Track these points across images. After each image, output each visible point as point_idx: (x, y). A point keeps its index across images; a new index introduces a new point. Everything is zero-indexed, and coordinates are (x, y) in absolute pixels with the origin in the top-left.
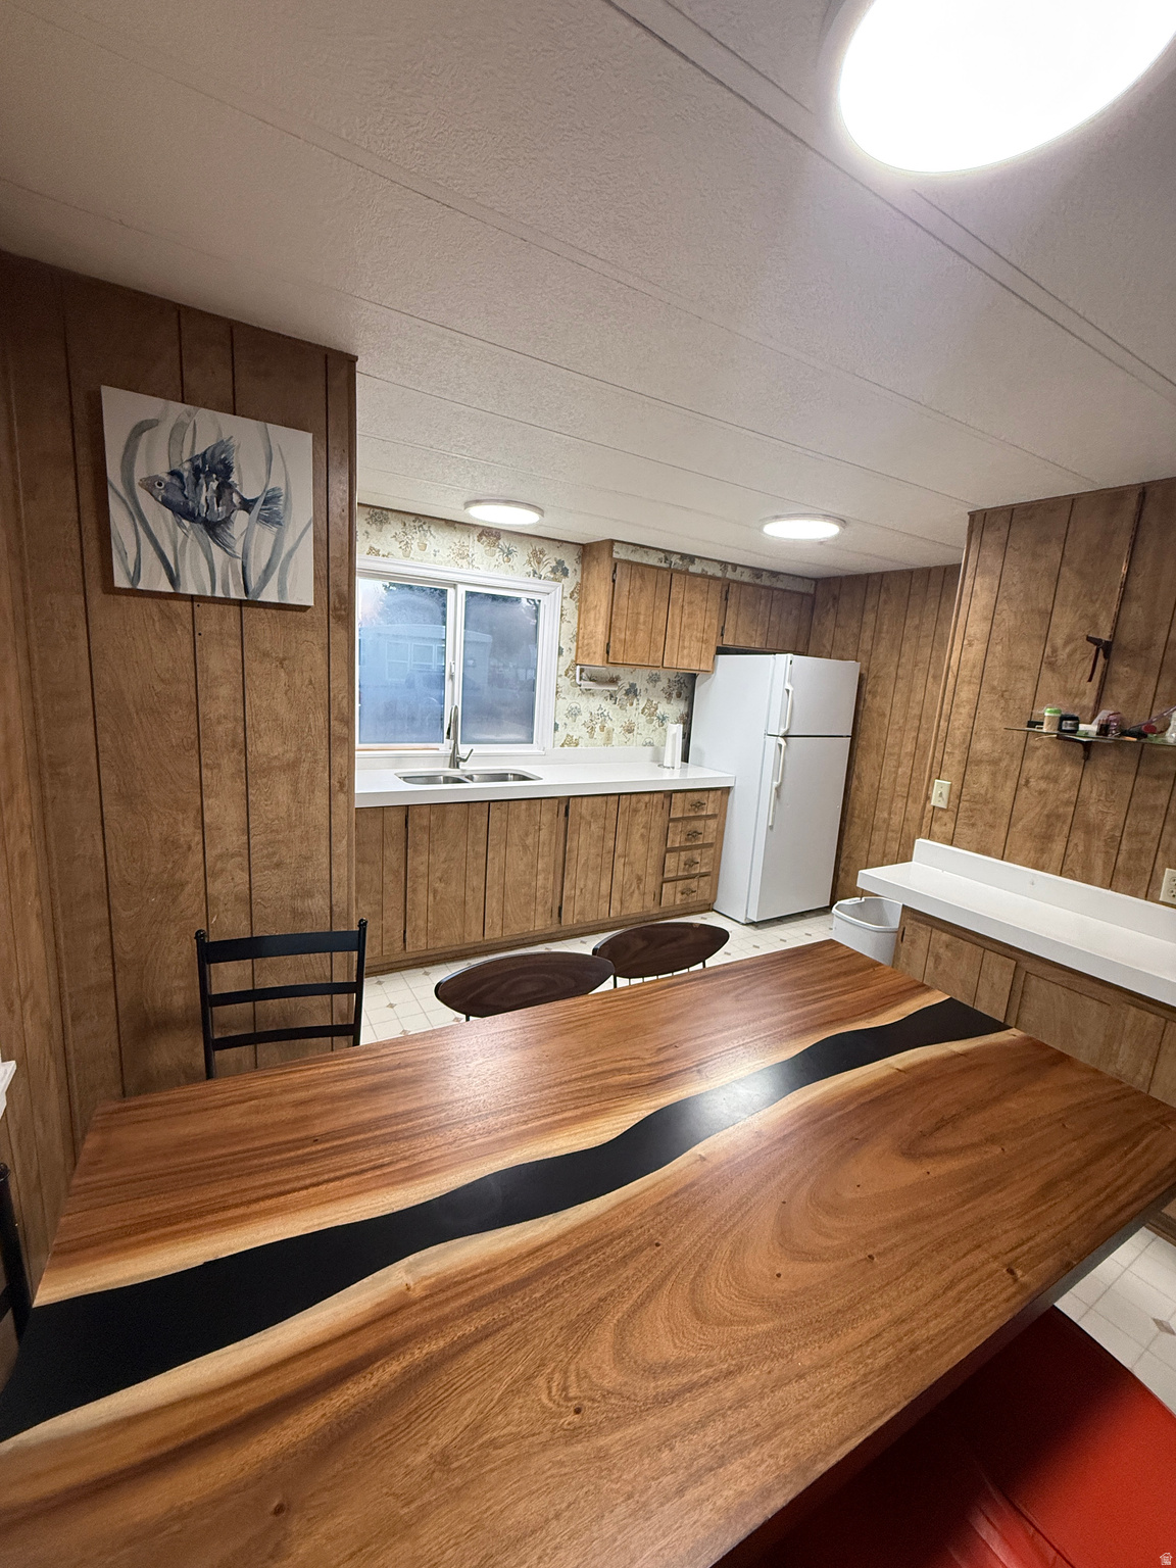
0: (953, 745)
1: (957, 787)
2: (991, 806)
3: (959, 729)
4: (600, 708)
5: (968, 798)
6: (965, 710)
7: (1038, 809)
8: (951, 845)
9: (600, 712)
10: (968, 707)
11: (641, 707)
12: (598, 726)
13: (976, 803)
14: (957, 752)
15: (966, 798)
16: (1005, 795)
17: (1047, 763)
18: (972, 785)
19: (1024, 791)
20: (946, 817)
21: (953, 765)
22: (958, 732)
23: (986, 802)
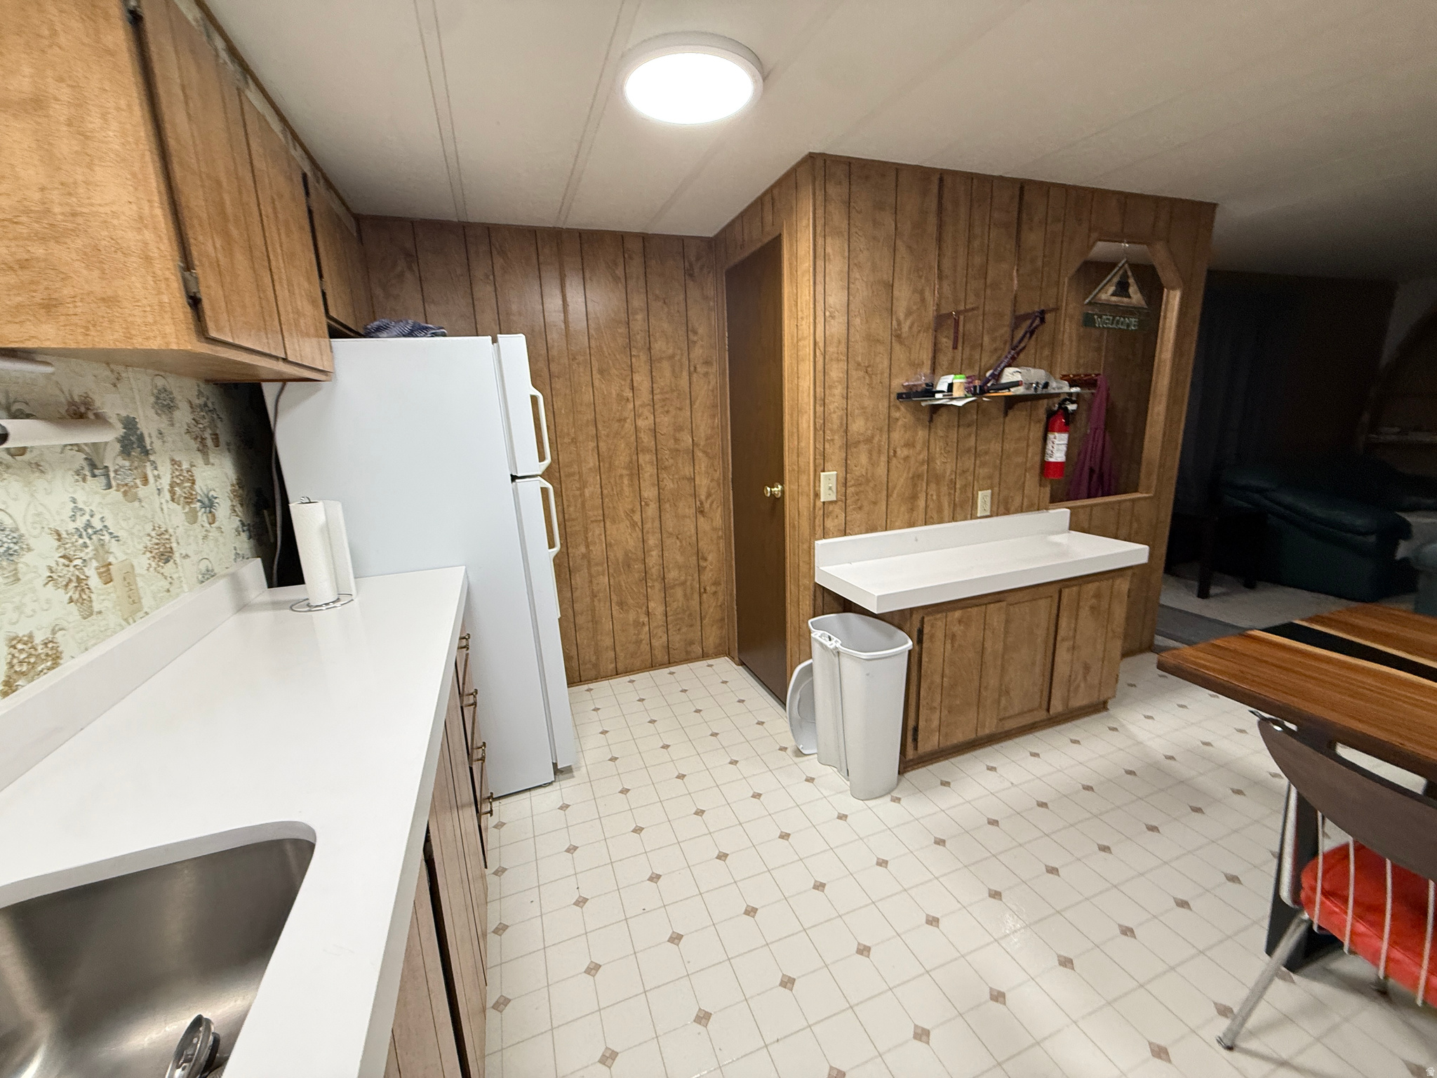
0: (831, 430)
1: (842, 474)
2: (871, 484)
3: (835, 412)
4: (77, 511)
5: (853, 482)
6: (838, 391)
7: (905, 475)
8: (845, 534)
9: (81, 522)
10: (840, 387)
11: (165, 482)
12: (91, 571)
13: (860, 484)
14: (836, 437)
15: (851, 483)
16: (881, 470)
17: (905, 432)
18: (854, 468)
19: (894, 461)
20: (837, 510)
21: (835, 452)
22: (834, 416)
23: (868, 481)
